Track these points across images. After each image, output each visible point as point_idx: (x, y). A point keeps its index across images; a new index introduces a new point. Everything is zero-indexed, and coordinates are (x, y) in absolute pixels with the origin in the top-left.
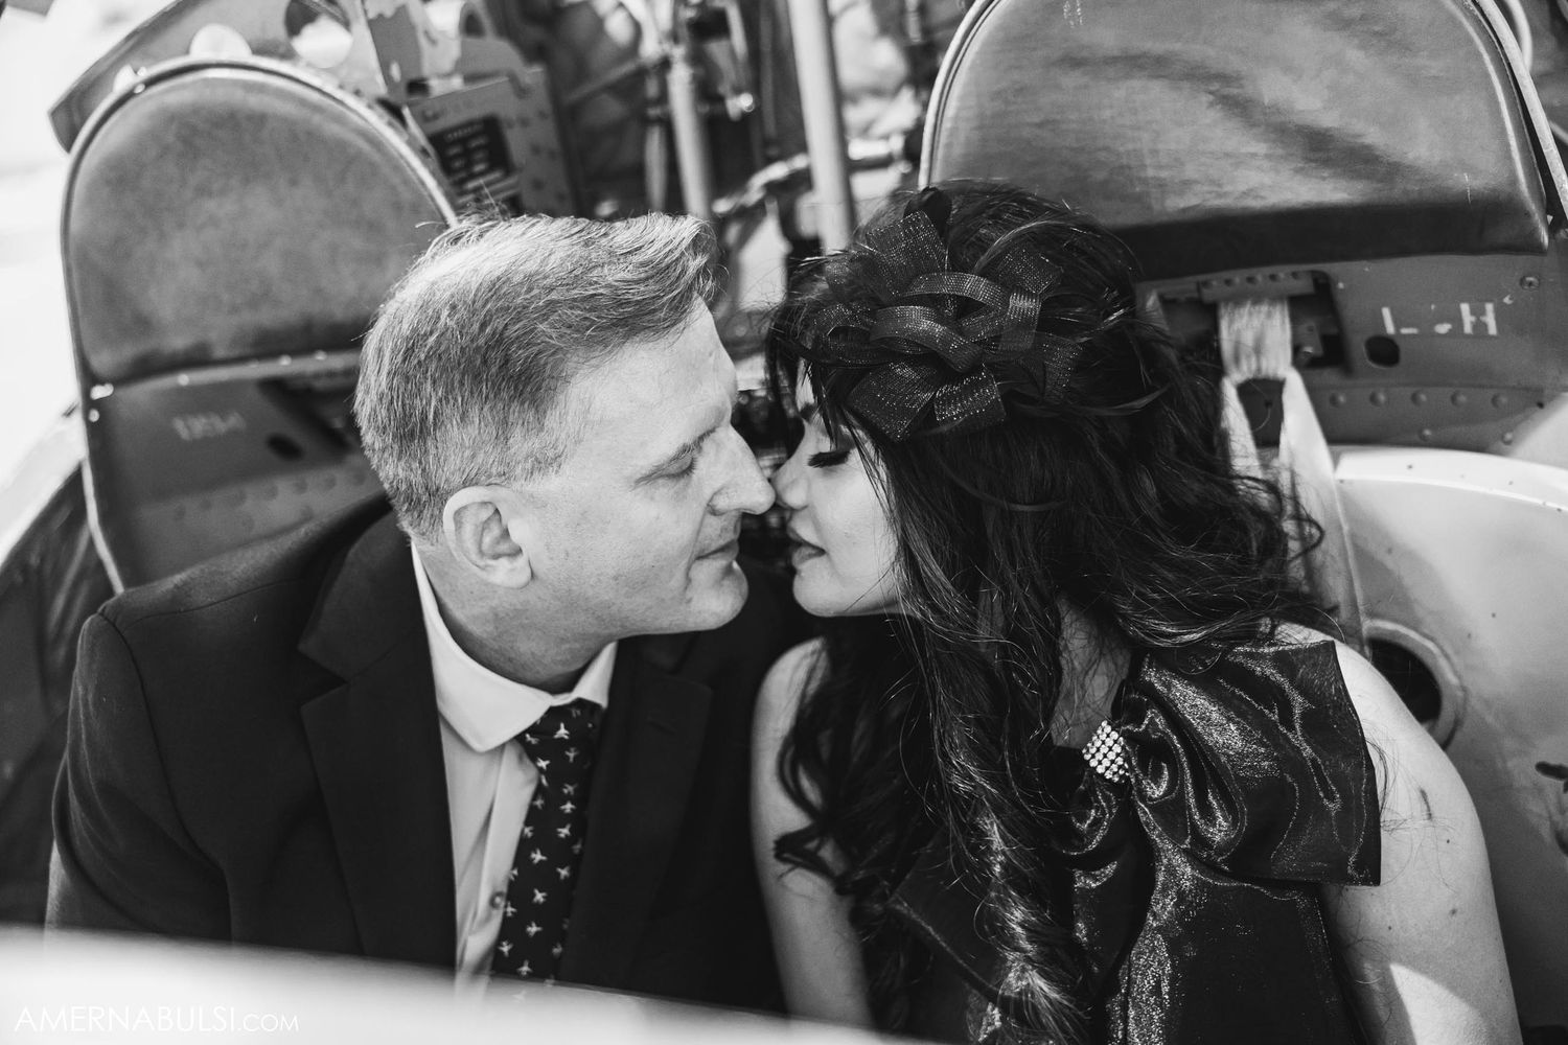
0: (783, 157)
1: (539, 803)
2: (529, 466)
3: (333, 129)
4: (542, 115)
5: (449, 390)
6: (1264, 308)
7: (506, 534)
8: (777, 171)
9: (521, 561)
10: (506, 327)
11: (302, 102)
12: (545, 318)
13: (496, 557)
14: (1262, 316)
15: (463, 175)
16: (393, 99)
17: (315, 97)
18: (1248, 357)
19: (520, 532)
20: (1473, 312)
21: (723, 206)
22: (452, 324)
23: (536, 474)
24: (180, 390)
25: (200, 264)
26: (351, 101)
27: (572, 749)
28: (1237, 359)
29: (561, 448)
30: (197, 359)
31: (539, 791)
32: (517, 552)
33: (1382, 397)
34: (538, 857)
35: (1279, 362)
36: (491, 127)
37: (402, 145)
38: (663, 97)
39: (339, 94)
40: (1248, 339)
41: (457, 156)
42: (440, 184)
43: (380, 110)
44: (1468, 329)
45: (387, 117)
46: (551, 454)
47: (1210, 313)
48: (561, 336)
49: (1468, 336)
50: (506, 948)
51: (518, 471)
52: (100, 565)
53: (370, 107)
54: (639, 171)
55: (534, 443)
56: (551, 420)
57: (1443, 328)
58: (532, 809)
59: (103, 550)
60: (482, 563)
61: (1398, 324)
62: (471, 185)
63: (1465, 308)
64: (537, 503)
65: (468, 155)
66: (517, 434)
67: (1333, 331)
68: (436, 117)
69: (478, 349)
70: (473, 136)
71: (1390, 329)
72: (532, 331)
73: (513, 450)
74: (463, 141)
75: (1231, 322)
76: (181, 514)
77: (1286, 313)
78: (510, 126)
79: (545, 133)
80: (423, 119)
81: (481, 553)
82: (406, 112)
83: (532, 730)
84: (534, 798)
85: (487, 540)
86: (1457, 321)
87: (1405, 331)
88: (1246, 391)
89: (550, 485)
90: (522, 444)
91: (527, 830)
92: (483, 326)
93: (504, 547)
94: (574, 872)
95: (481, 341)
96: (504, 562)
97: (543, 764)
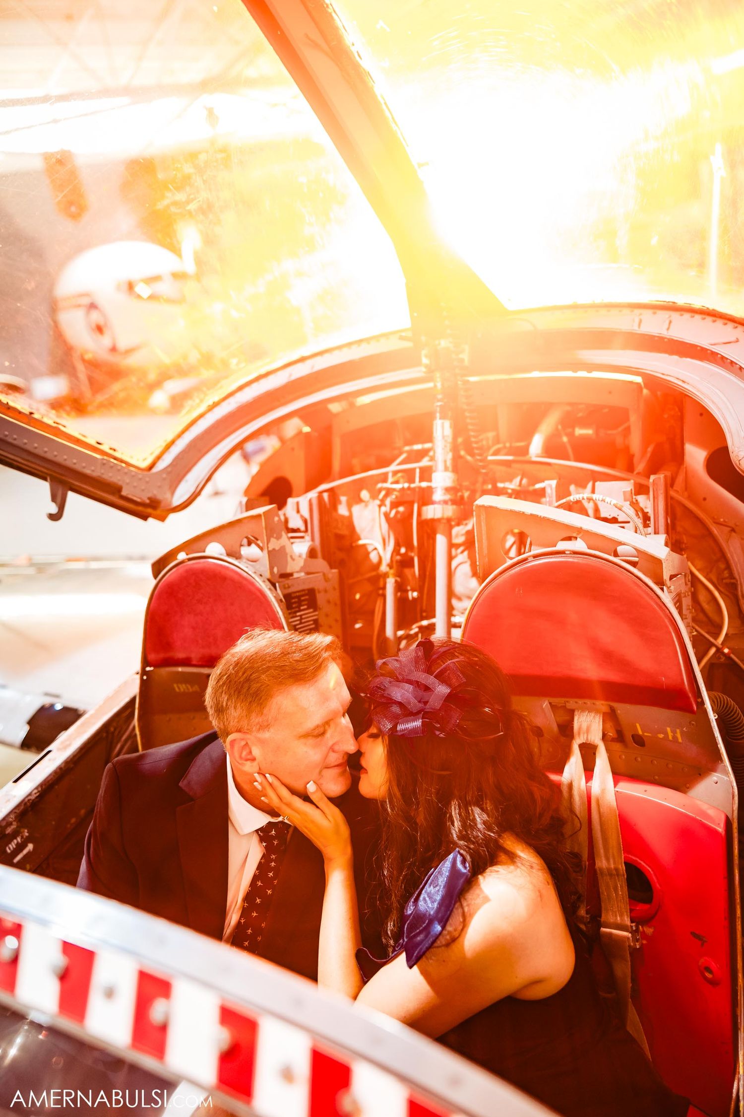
0: (427, 618)
1: (262, 861)
2: (258, 727)
3: (250, 587)
4: (334, 589)
5: (230, 696)
6: (593, 714)
7: (250, 752)
8: (425, 623)
9: (255, 763)
10: (251, 675)
11: (240, 575)
12: (263, 673)
13: (247, 760)
14: (592, 717)
15: (297, 609)
16: (273, 580)
17: (245, 574)
18: (584, 733)
19: (256, 752)
20: (672, 732)
21: (400, 633)
22: (233, 672)
23: (260, 729)
24: (178, 673)
25: (194, 628)
26: (257, 579)
27: (276, 840)
28: (579, 734)
29: (270, 721)
30: (186, 662)
31: (263, 856)
32: (254, 759)
33: (639, 759)
34: (259, 884)
35: (596, 737)
36: (311, 593)
37: (272, 597)
38: (384, 588)
39: (253, 575)
40: (584, 726)
41: (295, 603)
42: (284, 614)
43: (268, 583)
44: (670, 738)
45: (270, 585)
46: (265, 724)
47: (571, 713)
48: (269, 680)
49: (671, 741)
50: (242, 921)
51: (254, 729)
52: (136, 735)
53: (264, 581)
54: (372, 613)
55: (260, 719)
56: (265, 711)
57: (661, 736)
58: (260, 863)
59: (137, 731)
60: (240, 762)
61: (643, 732)
62: (298, 614)
63: (669, 729)
64: (262, 742)
65: (300, 603)
66: (254, 715)
67: (619, 729)
68: (289, 587)
69: (240, 682)
70: (303, 596)
71: (640, 732)
72: (259, 677)
73: (252, 721)
74: (299, 597)
75: (579, 718)
76: (170, 720)
77: (601, 718)
78: (319, 592)
79: (335, 596)
80: (283, 588)
81: (241, 757)
82: (277, 585)
83: (261, 829)
84: (261, 859)
85: (244, 753)
86: (666, 734)
87: (646, 734)
88: (582, 747)
89: (266, 735)
90: (255, 719)
91: (257, 872)
92: (243, 674)
93: (249, 757)
94: (273, 892)
95: (242, 679)
96: (248, 763)
97: (264, 844)
